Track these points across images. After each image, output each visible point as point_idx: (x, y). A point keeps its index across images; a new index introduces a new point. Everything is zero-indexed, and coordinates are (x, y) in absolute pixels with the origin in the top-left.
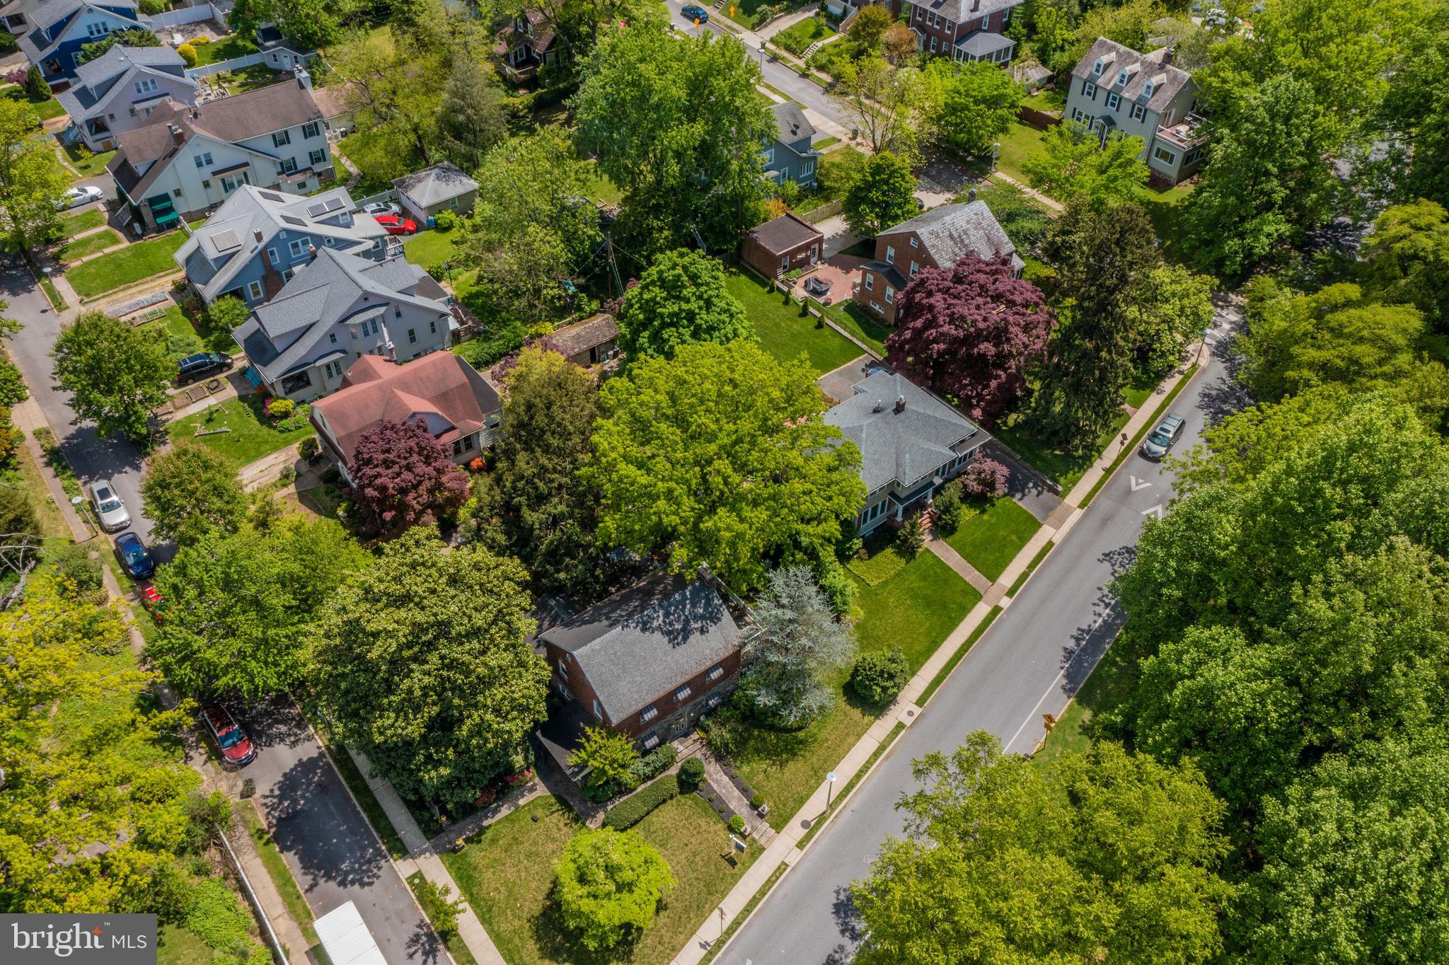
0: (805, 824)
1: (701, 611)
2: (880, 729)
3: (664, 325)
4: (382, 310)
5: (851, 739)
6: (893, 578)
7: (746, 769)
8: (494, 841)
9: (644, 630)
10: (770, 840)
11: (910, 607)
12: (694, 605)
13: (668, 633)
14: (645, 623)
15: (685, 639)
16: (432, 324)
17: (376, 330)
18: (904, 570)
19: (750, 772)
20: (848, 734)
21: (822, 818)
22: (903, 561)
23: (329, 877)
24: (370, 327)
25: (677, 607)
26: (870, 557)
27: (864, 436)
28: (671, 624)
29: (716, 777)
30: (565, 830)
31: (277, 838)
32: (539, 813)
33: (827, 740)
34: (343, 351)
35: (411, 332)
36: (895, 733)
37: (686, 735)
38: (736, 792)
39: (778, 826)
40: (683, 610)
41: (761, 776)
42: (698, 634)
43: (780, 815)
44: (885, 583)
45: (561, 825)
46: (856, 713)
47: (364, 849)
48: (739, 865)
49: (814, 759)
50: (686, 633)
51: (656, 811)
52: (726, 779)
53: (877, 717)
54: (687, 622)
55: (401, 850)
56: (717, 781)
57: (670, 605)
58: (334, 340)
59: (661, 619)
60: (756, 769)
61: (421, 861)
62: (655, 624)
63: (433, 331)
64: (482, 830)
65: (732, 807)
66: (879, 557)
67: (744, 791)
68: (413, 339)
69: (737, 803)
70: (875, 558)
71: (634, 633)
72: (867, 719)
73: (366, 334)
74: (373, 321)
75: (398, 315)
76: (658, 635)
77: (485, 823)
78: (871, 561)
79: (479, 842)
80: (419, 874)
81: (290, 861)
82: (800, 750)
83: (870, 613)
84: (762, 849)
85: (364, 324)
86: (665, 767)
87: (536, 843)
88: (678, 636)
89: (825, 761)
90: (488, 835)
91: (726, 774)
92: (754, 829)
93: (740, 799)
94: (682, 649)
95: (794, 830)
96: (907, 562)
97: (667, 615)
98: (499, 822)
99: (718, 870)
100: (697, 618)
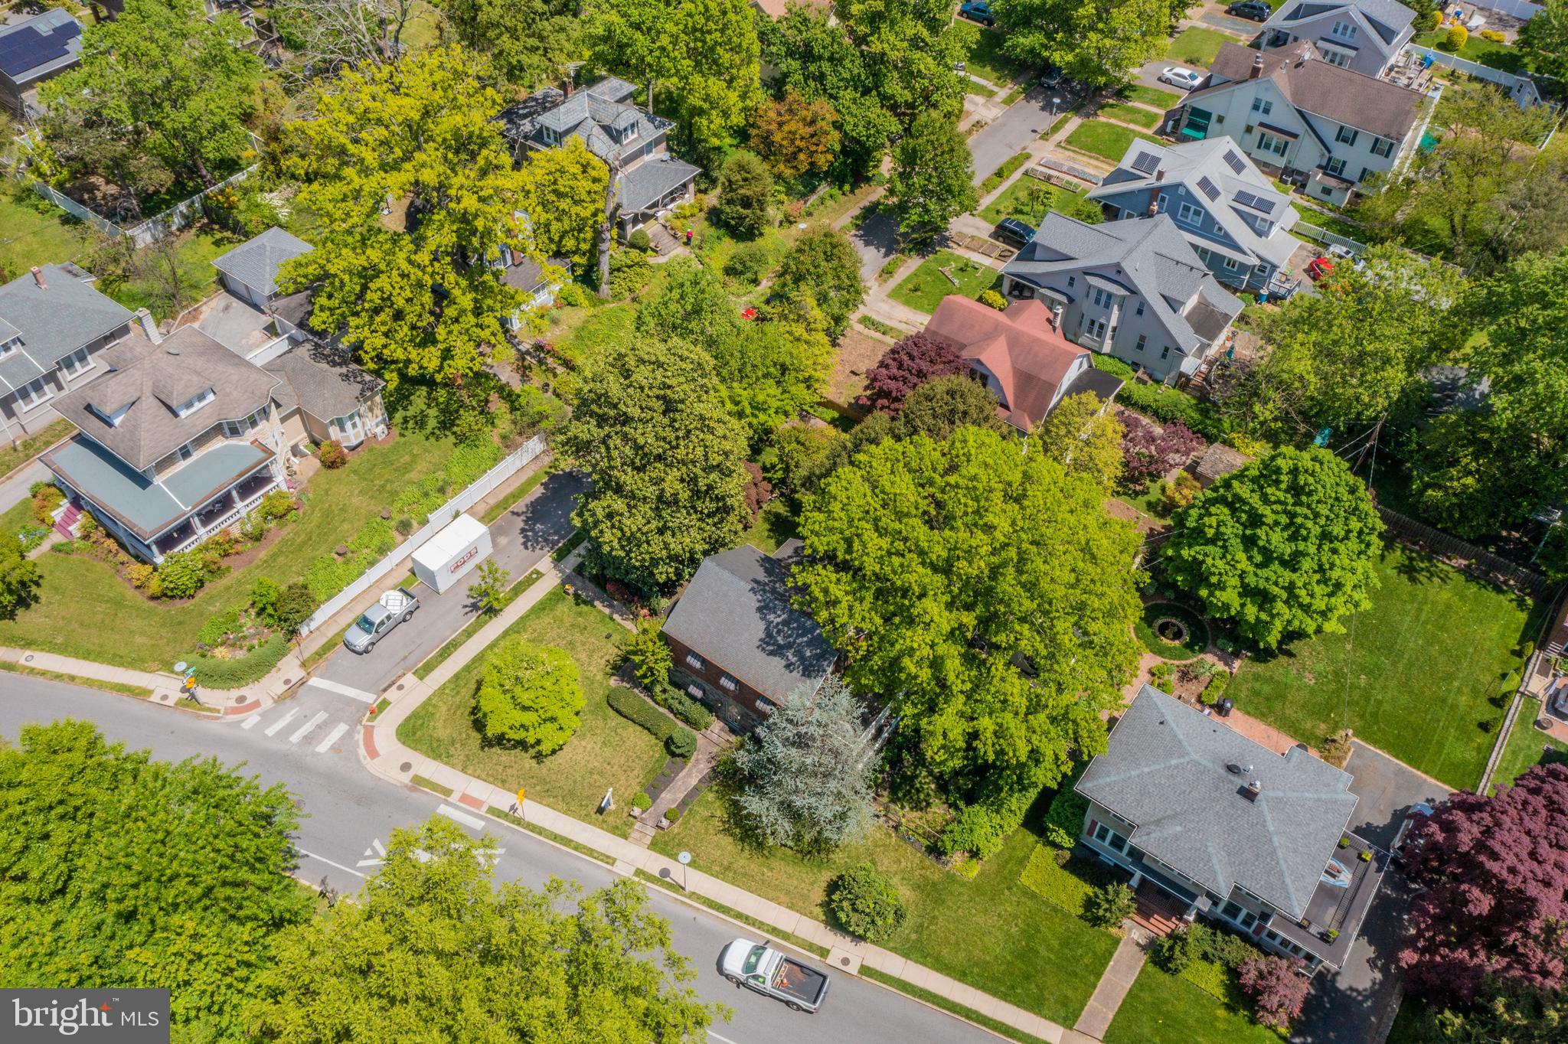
0: (665, 873)
1: (808, 654)
2: (813, 930)
3: (1222, 500)
4: (1123, 292)
5: (783, 898)
6: (1046, 903)
7: (711, 796)
8: (580, 614)
9: (759, 610)
10: (638, 841)
11: (1007, 934)
12: (809, 644)
13: (769, 634)
14: (766, 607)
15: (771, 653)
16: (1167, 350)
17: (1107, 306)
18: (1066, 916)
19: (707, 802)
20: (788, 892)
21: (679, 888)
22: (1081, 911)
23: (526, 522)
24: (1104, 298)
25: (798, 629)
26: (1064, 867)
27: (1173, 762)
28: (779, 632)
29: (694, 773)
30: (603, 662)
31: (553, 478)
32: (616, 637)
33: (771, 870)
34: (1071, 300)
35: (1142, 338)
36: (811, 947)
37: (733, 731)
38: (681, 796)
39: (654, 846)
40: (798, 636)
41: (707, 814)
42: (784, 663)
43: (666, 844)
44: (1033, 896)
45: (607, 657)
46: (819, 895)
47: (555, 533)
48: (600, 818)
49: (742, 862)
50: (778, 651)
51: (639, 728)
52: (694, 782)
53: (826, 923)
54: (789, 646)
55: (560, 556)
56: (689, 775)
57: (796, 621)
58: (1071, 284)
59: (779, 620)
60: (713, 806)
61: (555, 572)
62: (771, 617)
63: (1164, 356)
64: (589, 603)
65: (663, 795)
66: (1072, 880)
67: (684, 804)
68: (1140, 347)
69: (670, 798)
70: (1066, 873)
71: (753, 601)
72: (818, 911)
73: (1097, 302)
74: (1110, 296)
75: (1140, 312)
76: (762, 626)
77: (597, 603)
78: (1059, 872)
79: (577, 604)
80: (540, 575)
81: (538, 491)
82: (750, 845)
83: (977, 888)
84: (625, 837)
85: (1100, 292)
86: (687, 720)
87: (584, 644)
88: (771, 645)
89: (745, 875)
90: (584, 608)
91: (700, 781)
92: (643, 821)
93: (674, 801)
94: (762, 655)
95: (655, 863)
96: (1081, 917)
97: (785, 623)
98: (600, 612)
99: (588, 797)
100: (799, 654)
